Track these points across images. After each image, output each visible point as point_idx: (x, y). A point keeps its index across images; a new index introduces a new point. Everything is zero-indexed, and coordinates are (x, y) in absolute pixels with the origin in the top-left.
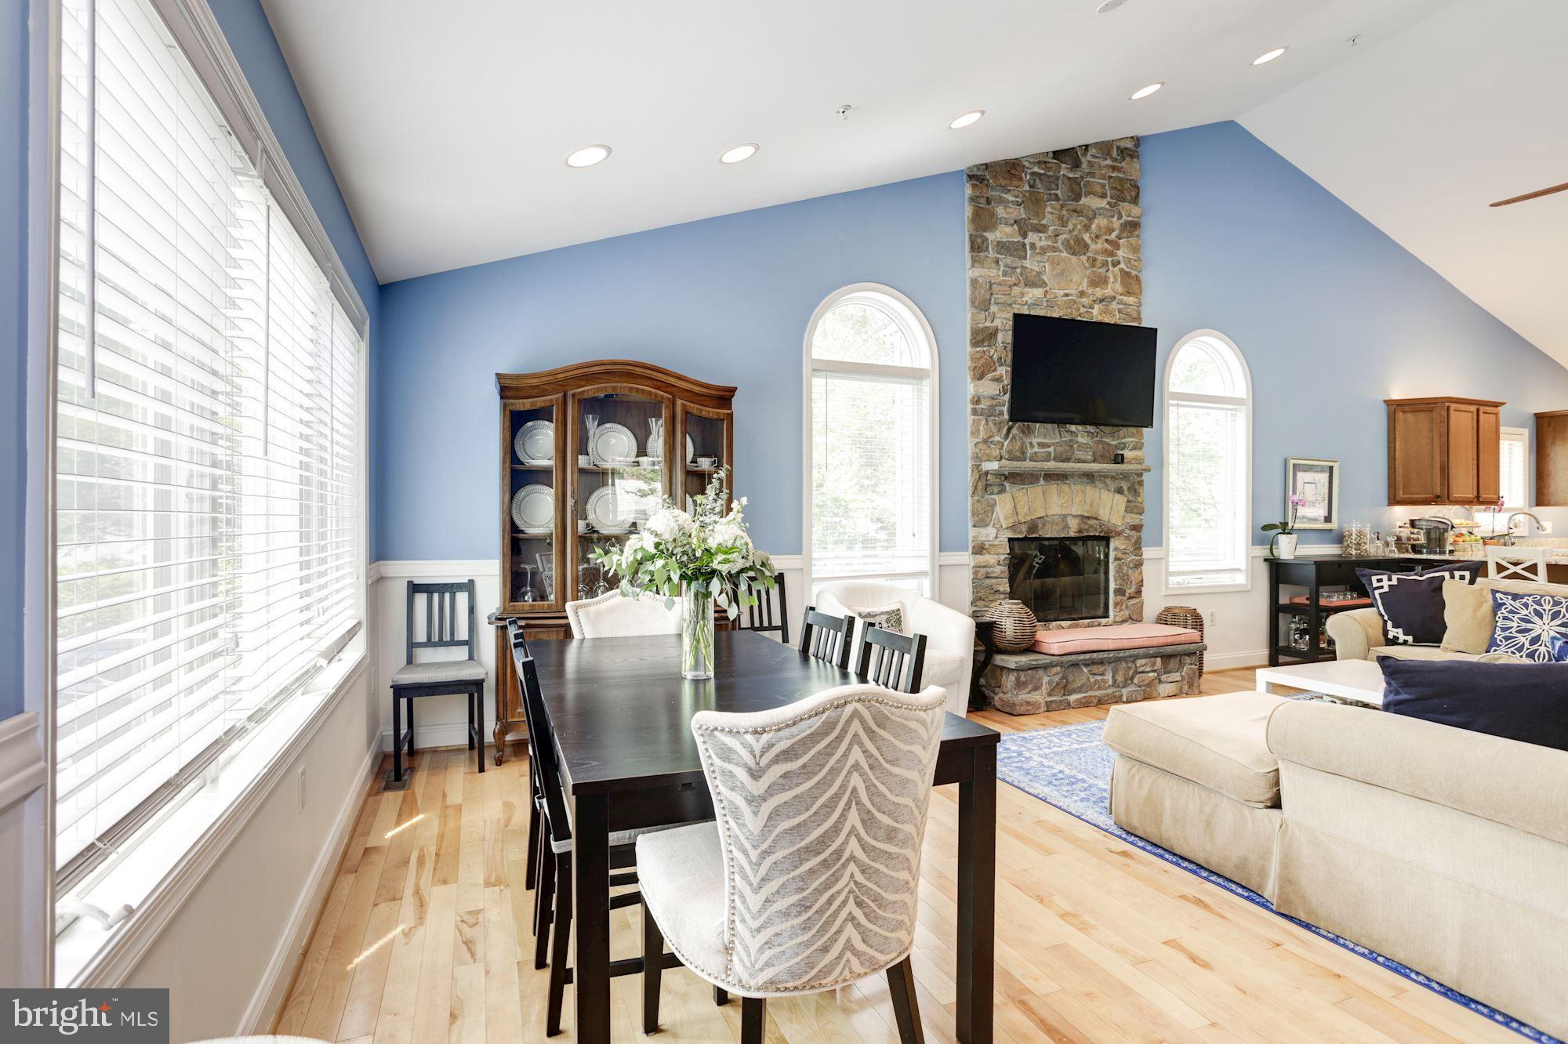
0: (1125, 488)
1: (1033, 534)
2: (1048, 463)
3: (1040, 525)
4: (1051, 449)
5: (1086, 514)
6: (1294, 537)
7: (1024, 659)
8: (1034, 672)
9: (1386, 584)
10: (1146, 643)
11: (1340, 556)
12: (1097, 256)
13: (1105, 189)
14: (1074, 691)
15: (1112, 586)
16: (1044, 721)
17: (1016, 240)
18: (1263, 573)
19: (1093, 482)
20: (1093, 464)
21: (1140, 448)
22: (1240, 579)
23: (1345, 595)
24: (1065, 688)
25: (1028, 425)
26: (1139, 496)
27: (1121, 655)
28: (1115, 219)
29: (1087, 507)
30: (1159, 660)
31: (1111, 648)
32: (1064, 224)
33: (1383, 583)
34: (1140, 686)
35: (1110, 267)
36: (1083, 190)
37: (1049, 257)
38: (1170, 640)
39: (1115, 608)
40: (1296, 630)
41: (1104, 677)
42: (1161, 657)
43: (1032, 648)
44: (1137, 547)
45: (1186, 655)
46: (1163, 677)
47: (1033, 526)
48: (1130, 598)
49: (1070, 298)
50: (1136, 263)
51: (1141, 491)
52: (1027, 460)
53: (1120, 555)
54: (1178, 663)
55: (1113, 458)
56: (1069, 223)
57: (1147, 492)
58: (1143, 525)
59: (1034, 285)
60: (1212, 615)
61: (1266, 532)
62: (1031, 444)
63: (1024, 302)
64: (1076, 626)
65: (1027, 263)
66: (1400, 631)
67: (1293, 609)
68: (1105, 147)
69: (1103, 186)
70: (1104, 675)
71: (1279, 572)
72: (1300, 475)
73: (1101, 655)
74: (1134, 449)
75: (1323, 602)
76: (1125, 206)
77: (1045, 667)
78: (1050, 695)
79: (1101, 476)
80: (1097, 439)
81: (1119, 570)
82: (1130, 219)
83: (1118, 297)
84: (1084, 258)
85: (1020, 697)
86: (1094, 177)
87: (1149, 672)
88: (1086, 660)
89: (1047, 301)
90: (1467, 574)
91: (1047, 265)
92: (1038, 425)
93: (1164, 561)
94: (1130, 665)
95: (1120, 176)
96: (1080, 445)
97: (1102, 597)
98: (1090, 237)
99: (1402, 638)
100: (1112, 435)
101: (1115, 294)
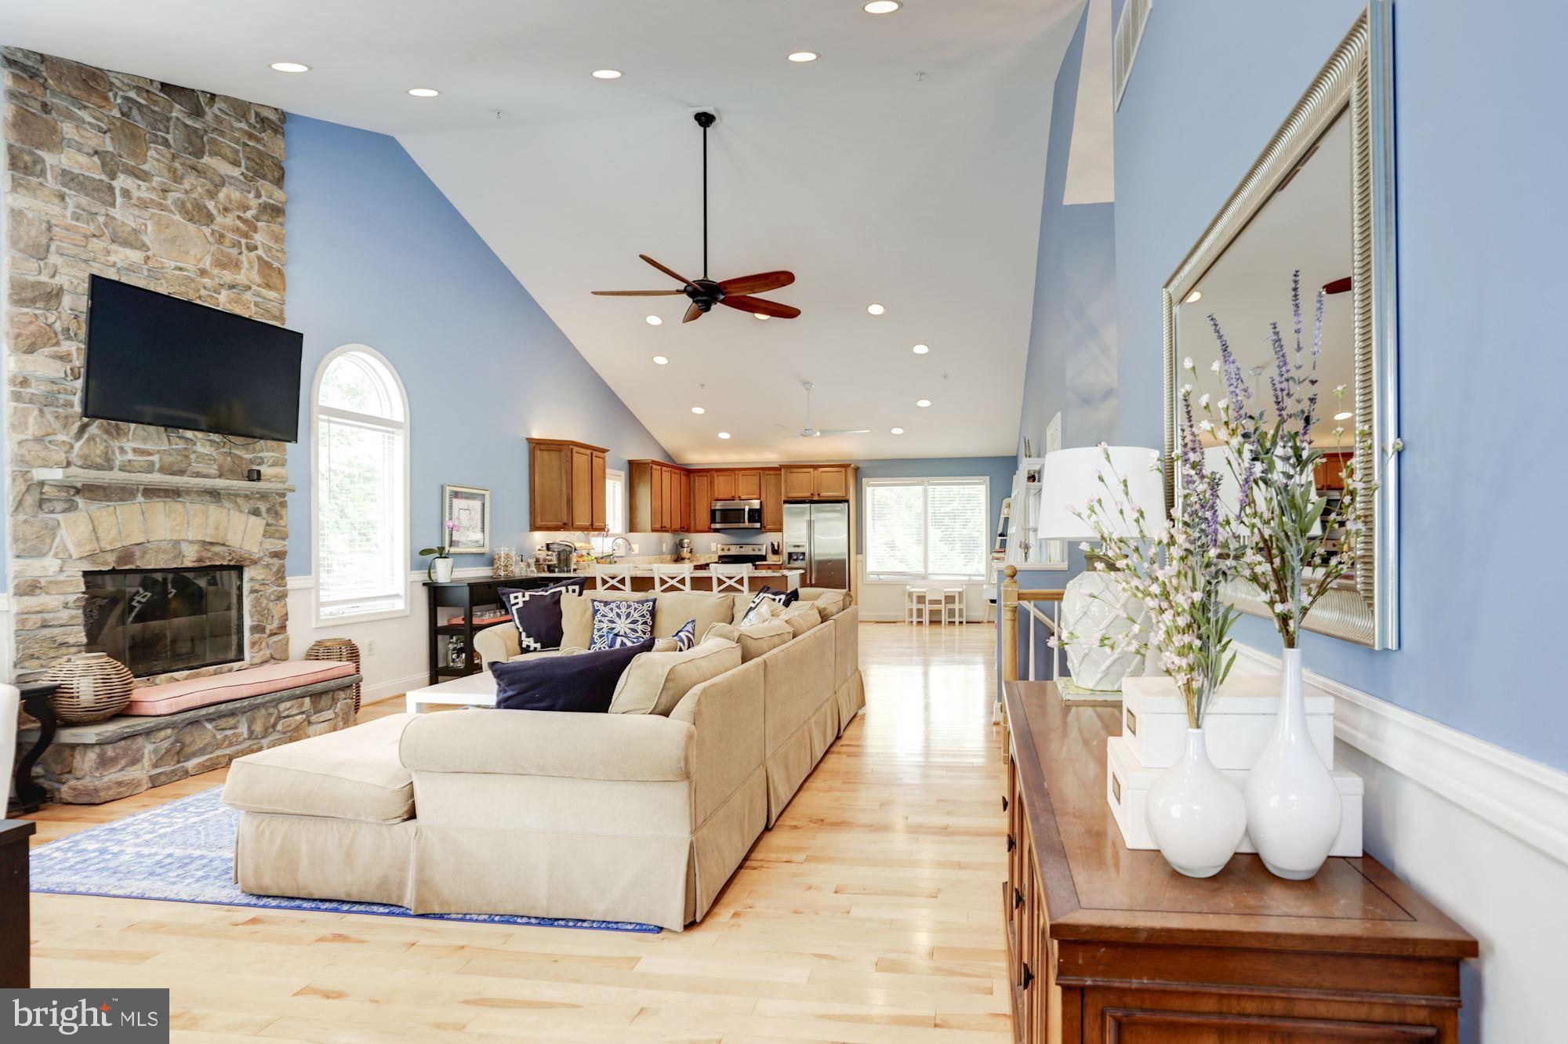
0: (263, 509)
1: (126, 564)
2: (150, 476)
3: (138, 554)
4: (156, 458)
5: (208, 540)
6: (450, 561)
7: (111, 729)
8: (129, 742)
9: (520, 600)
10: (291, 684)
11: (492, 577)
12: (225, 233)
13: (238, 156)
14: (194, 755)
15: (248, 623)
16: (146, 801)
17: (97, 177)
18: (422, 597)
19: (219, 501)
20: (218, 480)
21: (283, 465)
22: (399, 605)
23: (495, 613)
24: (180, 753)
25: (117, 425)
26: (281, 518)
27: (258, 701)
28: (251, 195)
29: (210, 531)
30: (307, 700)
31: (245, 695)
32: (178, 179)
33: (518, 599)
34: (284, 733)
35: (244, 249)
36: (207, 147)
37: (153, 215)
38: (320, 676)
39: (252, 647)
40: (454, 649)
41: (236, 731)
42: (310, 696)
43: (126, 711)
44: (280, 576)
45: (339, 689)
46: (314, 718)
47: (126, 555)
48: (272, 635)
49: (185, 273)
50: (278, 254)
51: (283, 513)
52: (116, 470)
53: (257, 587)
54: (330, 700)
55: (246, 474)
56: (185, 181)
57: (291, 516)
58: (286, 552)
59: (126, 243)
60: (370, 645)
61: (425, 556)
62: (122, 449)
63: (110, 263)
64: (197, 676)
65: (117, 213)
66: (531, 639)
67: (450, 630)
68: (240, 108)
69: (237, 152)
70: (236, 728)
71: (437, 595)
72: (457, 503)
73: (231, 706)
74: (273, 465)
75: (476, 621)
76: (265, 186)
77: (148, 733)
78: (155, 766)
79: (230, 494)
80: (225, 450)
81: (256, 603)
82: (272, 201)
83: (254, 287)
84: (207, 230)
85: (106, 779)
86: (224, 137)
87: (296, 715)
88: (210, 714)
89: (149, 270)
90: (577, 588)
91: (149, 223)
92: (133, 426)
93: (313, 591)
94: (271, 710)
95: (260, 148)
96: (200, 456)
97: (234, 638)
98: (216, 207)
99: (533, 645)
100: (245, 446)
101: (249, 283)
